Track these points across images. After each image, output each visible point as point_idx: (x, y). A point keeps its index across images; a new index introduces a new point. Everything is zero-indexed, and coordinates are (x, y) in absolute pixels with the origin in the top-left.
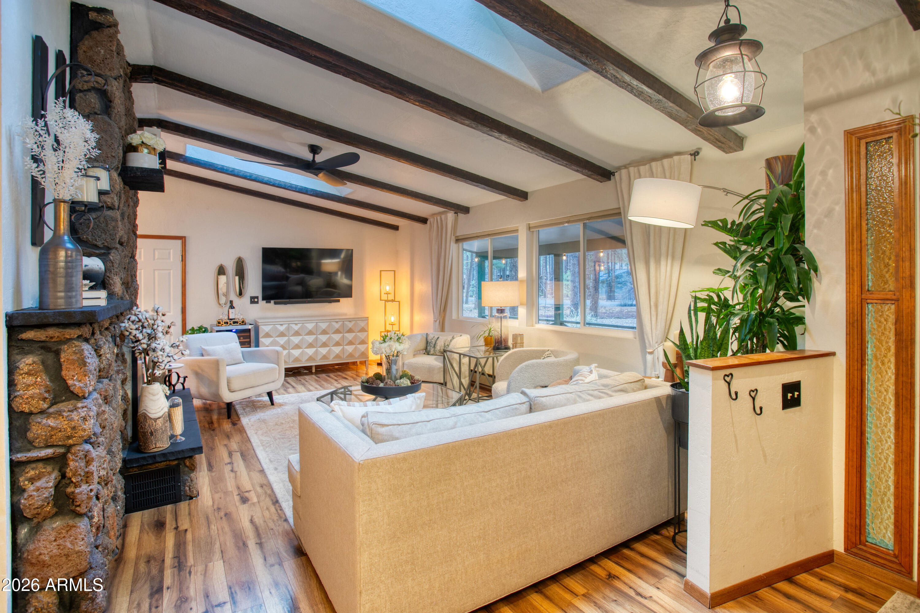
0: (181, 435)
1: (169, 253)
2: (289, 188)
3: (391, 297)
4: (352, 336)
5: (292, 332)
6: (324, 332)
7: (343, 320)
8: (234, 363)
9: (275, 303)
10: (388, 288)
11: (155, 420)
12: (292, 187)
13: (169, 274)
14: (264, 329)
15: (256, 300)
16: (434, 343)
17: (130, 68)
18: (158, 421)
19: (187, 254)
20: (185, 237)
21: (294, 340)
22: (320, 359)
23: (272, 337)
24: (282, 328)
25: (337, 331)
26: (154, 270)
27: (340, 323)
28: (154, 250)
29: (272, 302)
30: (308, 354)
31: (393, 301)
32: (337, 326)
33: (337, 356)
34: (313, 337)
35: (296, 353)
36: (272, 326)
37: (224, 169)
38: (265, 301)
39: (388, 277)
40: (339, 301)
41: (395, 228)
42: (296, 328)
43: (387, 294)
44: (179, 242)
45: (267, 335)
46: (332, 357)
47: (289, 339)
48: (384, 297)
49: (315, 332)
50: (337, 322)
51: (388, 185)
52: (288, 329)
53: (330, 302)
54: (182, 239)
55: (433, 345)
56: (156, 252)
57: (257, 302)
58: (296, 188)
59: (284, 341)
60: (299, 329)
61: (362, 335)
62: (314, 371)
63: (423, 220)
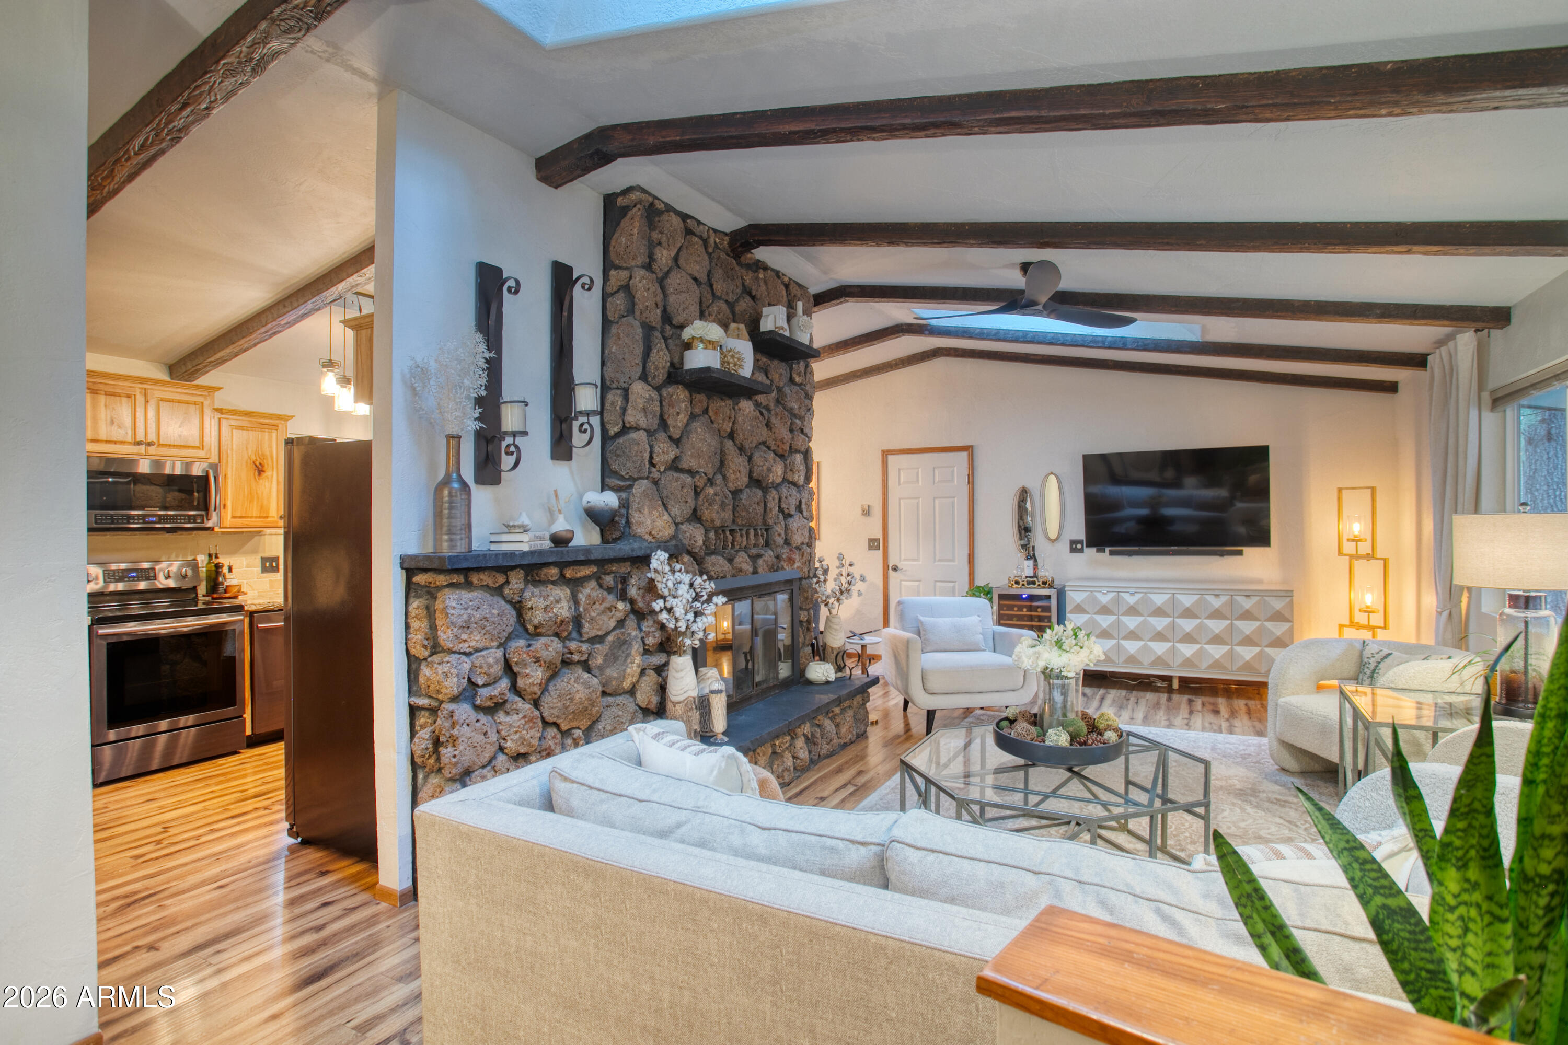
0: (723, 734)
1: (953, 472)
2: (1092, 344)
3: (1365, 548)
4: (1253, 628)
5: (1124, 608)
6: (1188, 613)
7: (1232, 593)
8: (966, 648)
9: (1111, 553)
10: (1357, 528)
11: (675, 704)
12: (1095, 342)
13: (953, 503)
14: (1074, 597)
15: (1079, 546)
16: (1372, 667)
17: (727, 238)
18: (678, 707)
19: (975, 473)
20: (972, 447)
21: (1128, 623)
22: (1178, 666)
23: (1086, 612)
24: (1104, 599)
25: (1217, 614)
26: (934, 498)
27: (1224, 599)
28: (934, 468)
29: (1107, 550)
30: (1155, 653)
31: (1370, 557)
32: (1216, 603)
33: (1216, 665)
34: (1167, 621)
35: (1132, 647)
36: (1087, 593)
37: (983, 334)
38: (1094, 549)
39: (1357, 504)
40: (1240, 553)
41: (1391, 388)
42: (1131, 600)
43: (1356, 540)
44: (964, 455)
45: (1079, 609)
46: (1204, 665)
47: (1118, 620)
48: (1349, 548)
49: (1169, 611)
50: (1217, 596)
51: (1237, 300)
52: (1117, 600)
53: (1222, 554)
54: (968, 449)
55: (1368, 672)
56: (937, 472)
57: (1081, 551)
58: (1103, 342)
59: (1109, 622)
60: (1137, 602)
61: (1278, 629)
62: (1176, 685)
63: (1418, 361)
